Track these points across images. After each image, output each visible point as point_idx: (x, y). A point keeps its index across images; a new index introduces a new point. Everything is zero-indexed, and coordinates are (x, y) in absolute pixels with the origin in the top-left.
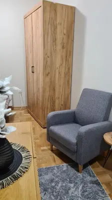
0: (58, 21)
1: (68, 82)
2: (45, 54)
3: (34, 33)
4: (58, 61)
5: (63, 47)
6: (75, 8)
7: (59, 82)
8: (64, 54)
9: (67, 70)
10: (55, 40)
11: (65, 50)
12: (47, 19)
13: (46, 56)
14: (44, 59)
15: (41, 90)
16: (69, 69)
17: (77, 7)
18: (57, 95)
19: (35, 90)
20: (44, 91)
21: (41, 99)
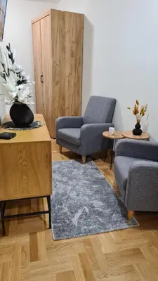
0: (67, 28)
1: (78, 92)
2: (54, 62)
3: (43, 41)
4: (67, 70)
5: (72, 56)
6: (83, 15)
7: (69, 92)
8: (73, 62)
9: (76, 79)
10: (63, 49)
11: (74, 59)
12: (56, 28)
13: (55, 65)
14: (53, 67)
15: (50, 99)
16: (78, 77)
17: (85, 15)
18: (66, 106)
19: (44, 101)
20: (53, 101)
21: (50, 109)
